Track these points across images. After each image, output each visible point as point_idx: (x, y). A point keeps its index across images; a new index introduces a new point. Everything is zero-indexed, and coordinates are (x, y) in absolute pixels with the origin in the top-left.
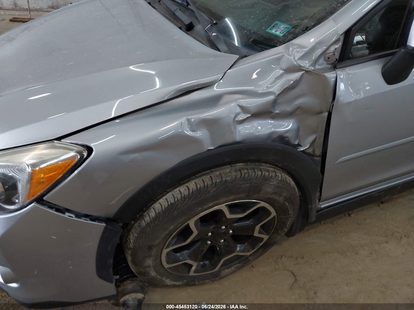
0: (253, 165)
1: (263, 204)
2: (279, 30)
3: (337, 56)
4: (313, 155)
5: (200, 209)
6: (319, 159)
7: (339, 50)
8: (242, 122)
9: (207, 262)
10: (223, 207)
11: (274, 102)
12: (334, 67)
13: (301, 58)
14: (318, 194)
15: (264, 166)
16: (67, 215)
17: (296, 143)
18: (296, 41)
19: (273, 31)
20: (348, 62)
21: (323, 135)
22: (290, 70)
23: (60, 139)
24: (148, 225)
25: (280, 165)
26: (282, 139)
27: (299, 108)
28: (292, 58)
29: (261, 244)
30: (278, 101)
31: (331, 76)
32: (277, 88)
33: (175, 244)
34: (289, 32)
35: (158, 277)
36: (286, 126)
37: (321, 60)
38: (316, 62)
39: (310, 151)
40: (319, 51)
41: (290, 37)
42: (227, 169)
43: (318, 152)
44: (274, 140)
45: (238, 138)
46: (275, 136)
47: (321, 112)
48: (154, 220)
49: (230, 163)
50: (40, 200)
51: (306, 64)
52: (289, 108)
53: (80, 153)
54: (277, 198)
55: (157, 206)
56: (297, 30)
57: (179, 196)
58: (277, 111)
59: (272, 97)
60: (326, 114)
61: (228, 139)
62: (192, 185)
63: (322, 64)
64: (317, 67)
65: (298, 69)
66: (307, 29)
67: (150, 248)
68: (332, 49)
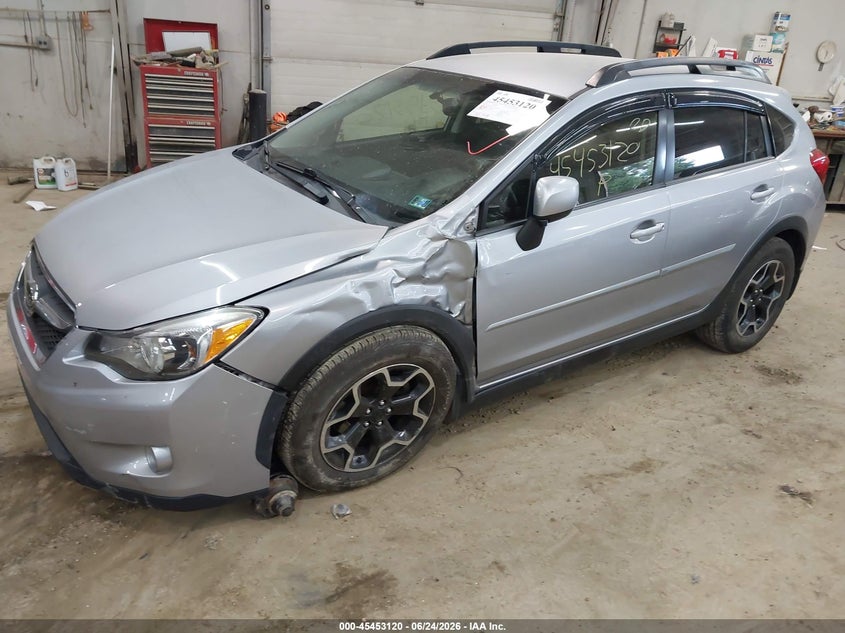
0: (410, 327)
1: (421, 370)
2: (421, 204)
3: (475, 226)
4: (464, 324)
5: (365, 369)
6: (470, 327)
7: (477, 220)
8: (397, 285)
9: (363, 456)
10: (384, 371)
11: (425, 268)
12: (474, 235)
13: (445, 227)
14: (474, 368)
15: (420, 329)
16: (240, 377)
17: (447, 309)
18: (437, 213)
19: (415, 205)
20: (485, 231)
21: (471, 300)
22: (435, 239)
23: (232, 304)
24: (315, 389)
25: (435, 329)
26: (434, 303)
27: (446, 274)
28: (436, 228)
29: (420, 429)
30: (429, 266)
31: (471, 243)
32: (425, 254)
33: (336, 418)
34: (430, 206)
35: (315, 466)
36: (437, 292)
37: (462, 230)
38: (457, 230)
39: (461, 318)
40: (458, 222)
41: (432, 209)
42: (388, 330)
43: (469, 319)
44: (427, 305)
45: (396, 301)
46: (427, 301)
47: (467, 278)
48: (322, 382)
49: (389, 325)
50: (217, 361)
51: (449, 233)
52: (437, 274)
53: (258, 314)
54: (434, 361)
55: (323, 369)
56: (438, 204)
57: (346, 356)
58: (427, 277)
59: (422, 263)
60: (472, 279)
61: (386, 301)
62: (357, 345)
63: (463, 233)
64: (458, 235)
65: (443, 237)
66: (446, 202)
67: (314, 417)
68: (470, 219)
